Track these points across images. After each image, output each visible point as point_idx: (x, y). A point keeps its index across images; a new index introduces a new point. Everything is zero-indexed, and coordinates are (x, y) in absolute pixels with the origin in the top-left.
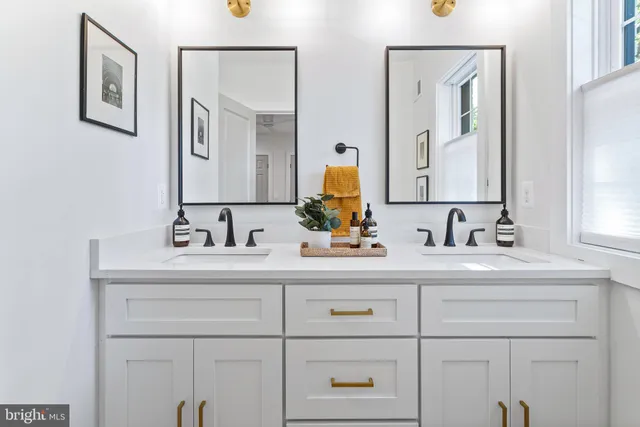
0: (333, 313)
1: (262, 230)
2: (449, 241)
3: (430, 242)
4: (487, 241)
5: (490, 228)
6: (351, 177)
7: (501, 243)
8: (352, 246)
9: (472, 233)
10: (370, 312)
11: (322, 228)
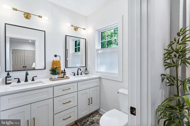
0: (63, 90)
1: (37, 76)
2: (78, 75)
3: (74, 75)
4: (84, 73)
5: (84, 71)
6: (59, 62)
7: (86, 74)
8: (62, 78)
9: (81, 72)
10: (70, 89)
11: (56, 74)
